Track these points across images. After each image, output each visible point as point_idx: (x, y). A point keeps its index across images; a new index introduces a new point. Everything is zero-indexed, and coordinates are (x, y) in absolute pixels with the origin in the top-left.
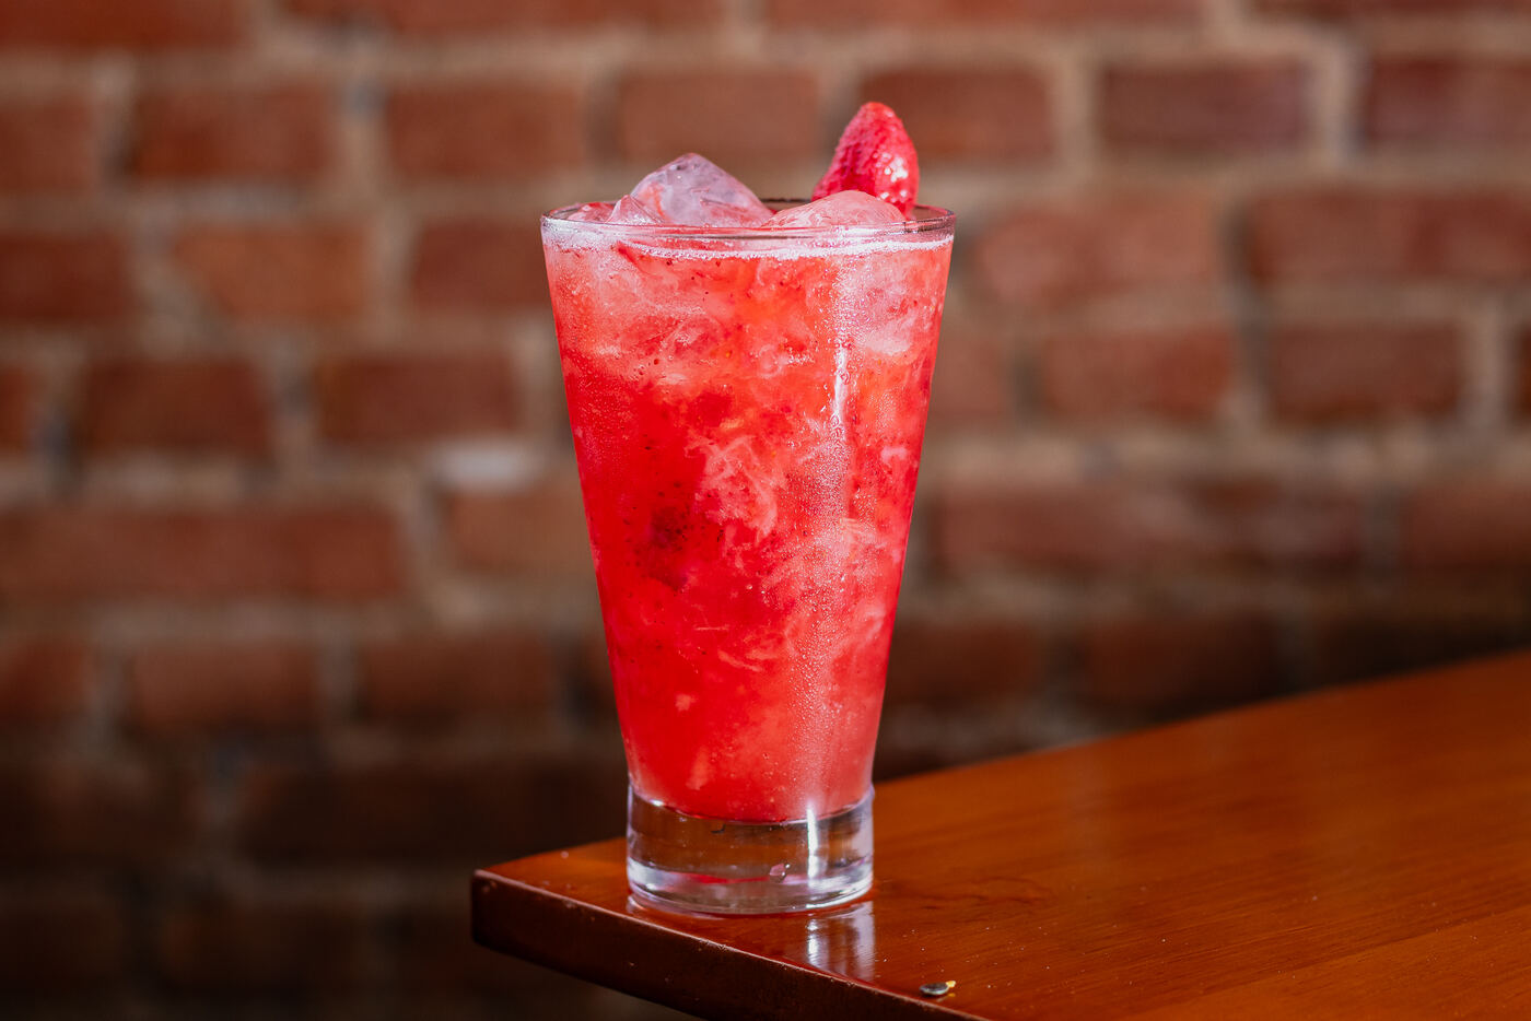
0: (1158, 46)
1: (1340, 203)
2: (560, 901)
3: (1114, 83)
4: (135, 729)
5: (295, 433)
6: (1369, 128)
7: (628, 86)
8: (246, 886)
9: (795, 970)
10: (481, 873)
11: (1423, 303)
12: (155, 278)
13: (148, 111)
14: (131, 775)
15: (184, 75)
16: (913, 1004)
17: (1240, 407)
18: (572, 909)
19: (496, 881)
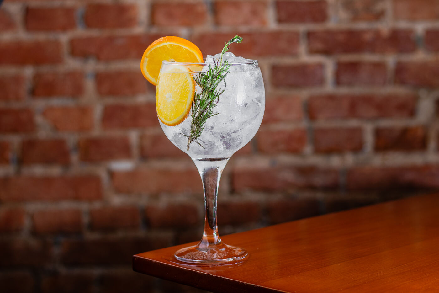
0: (287, 61)
1: (331, 98)
2: (152, 261)
4: (35, 232)
5: (75, 158)
6: (338, 82)
8: (63, 271)
9: (202, 273)
10: (134, 256)
11: (353, 123)
12: (39, 120)
13: (37, 77)
14: (34, 243)
16: (227, 279)
17: (308, 149)
18: (155, 263)
19: (138, 257)
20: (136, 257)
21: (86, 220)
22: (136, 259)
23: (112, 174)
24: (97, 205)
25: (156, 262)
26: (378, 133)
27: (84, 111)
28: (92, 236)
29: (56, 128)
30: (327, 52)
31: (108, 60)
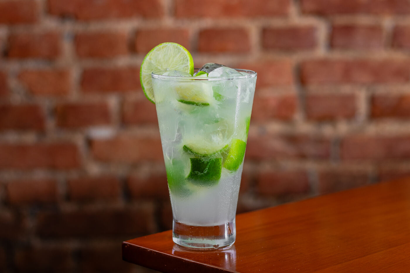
0: (277, 23)
1: (324, 63)
2: (146, 249)
3: (265, 32)
4: (7, 202)
5: (51, 124)
6: (331, 45)
7: (137, 33)
8: (37, 243)
10: (125, 242)
11: (346, 89)
12: (13, 83)
13: (11, 39)
15: (21, 31)
17: (298, 117)
18: (149, 251)
19: (129, 245)
20: (126, 244)
21: (61, 190)
22: (126, 246)
23: (90, 143)
24: (74, 175)
25: (151, 251)
26: (373, 101)
27: (62, 75)
28: (68, 208)
29: (31, 92)
30: (320, 13)
31: (87, 20)
